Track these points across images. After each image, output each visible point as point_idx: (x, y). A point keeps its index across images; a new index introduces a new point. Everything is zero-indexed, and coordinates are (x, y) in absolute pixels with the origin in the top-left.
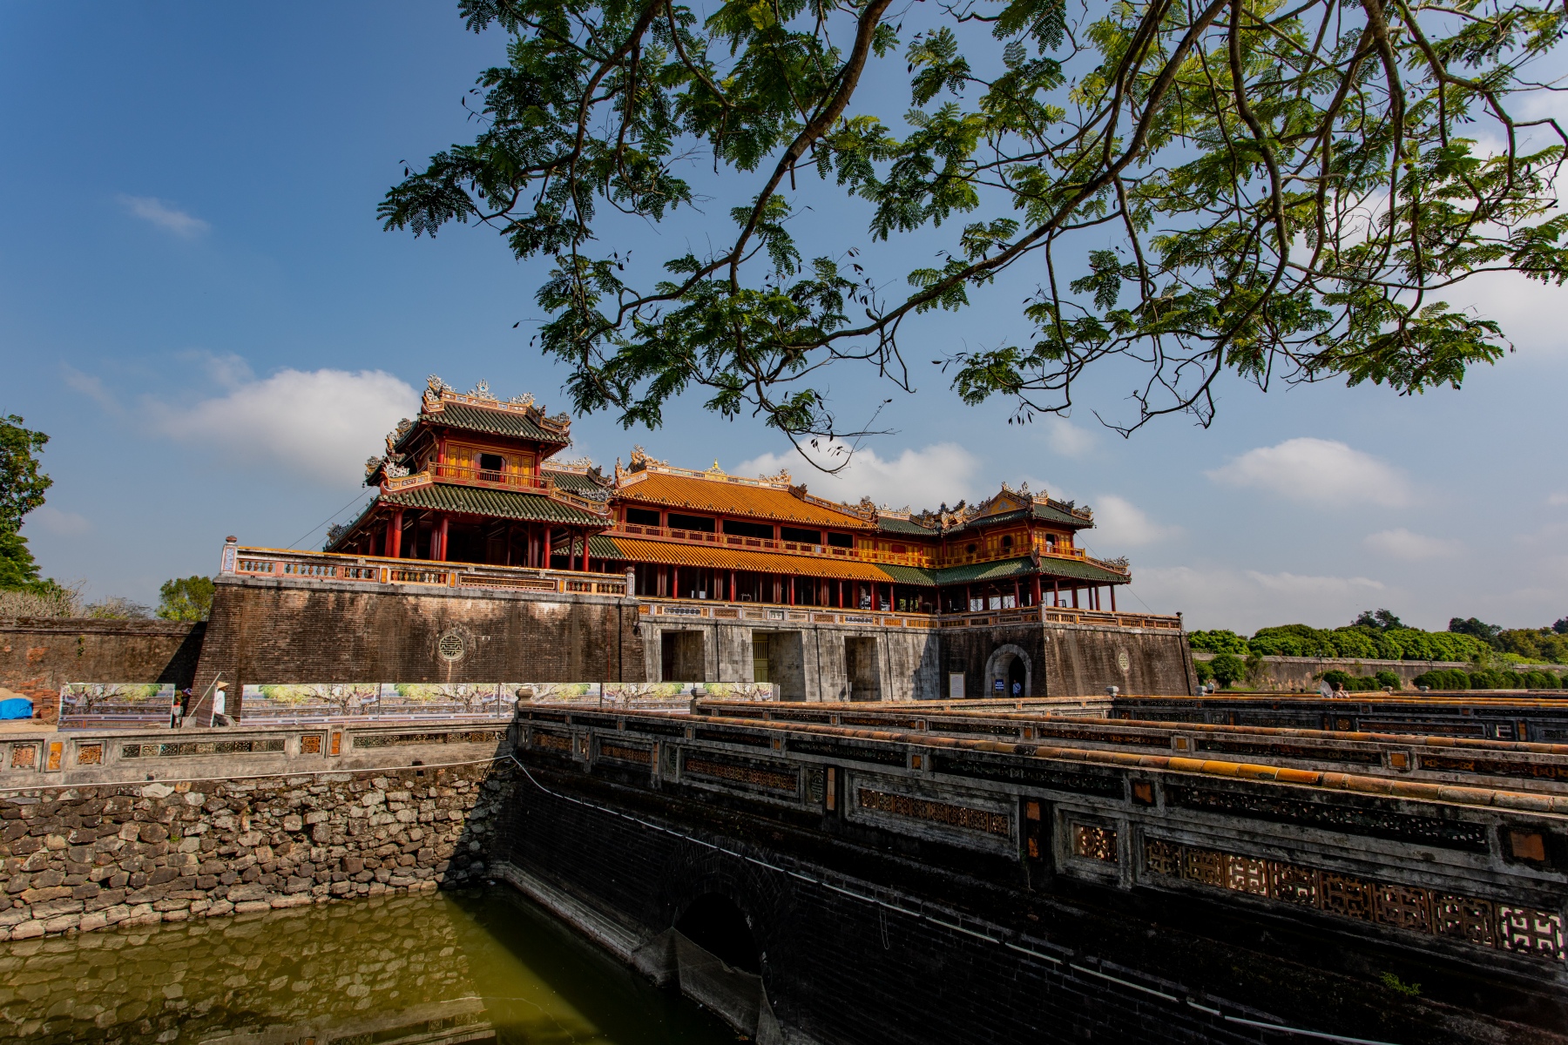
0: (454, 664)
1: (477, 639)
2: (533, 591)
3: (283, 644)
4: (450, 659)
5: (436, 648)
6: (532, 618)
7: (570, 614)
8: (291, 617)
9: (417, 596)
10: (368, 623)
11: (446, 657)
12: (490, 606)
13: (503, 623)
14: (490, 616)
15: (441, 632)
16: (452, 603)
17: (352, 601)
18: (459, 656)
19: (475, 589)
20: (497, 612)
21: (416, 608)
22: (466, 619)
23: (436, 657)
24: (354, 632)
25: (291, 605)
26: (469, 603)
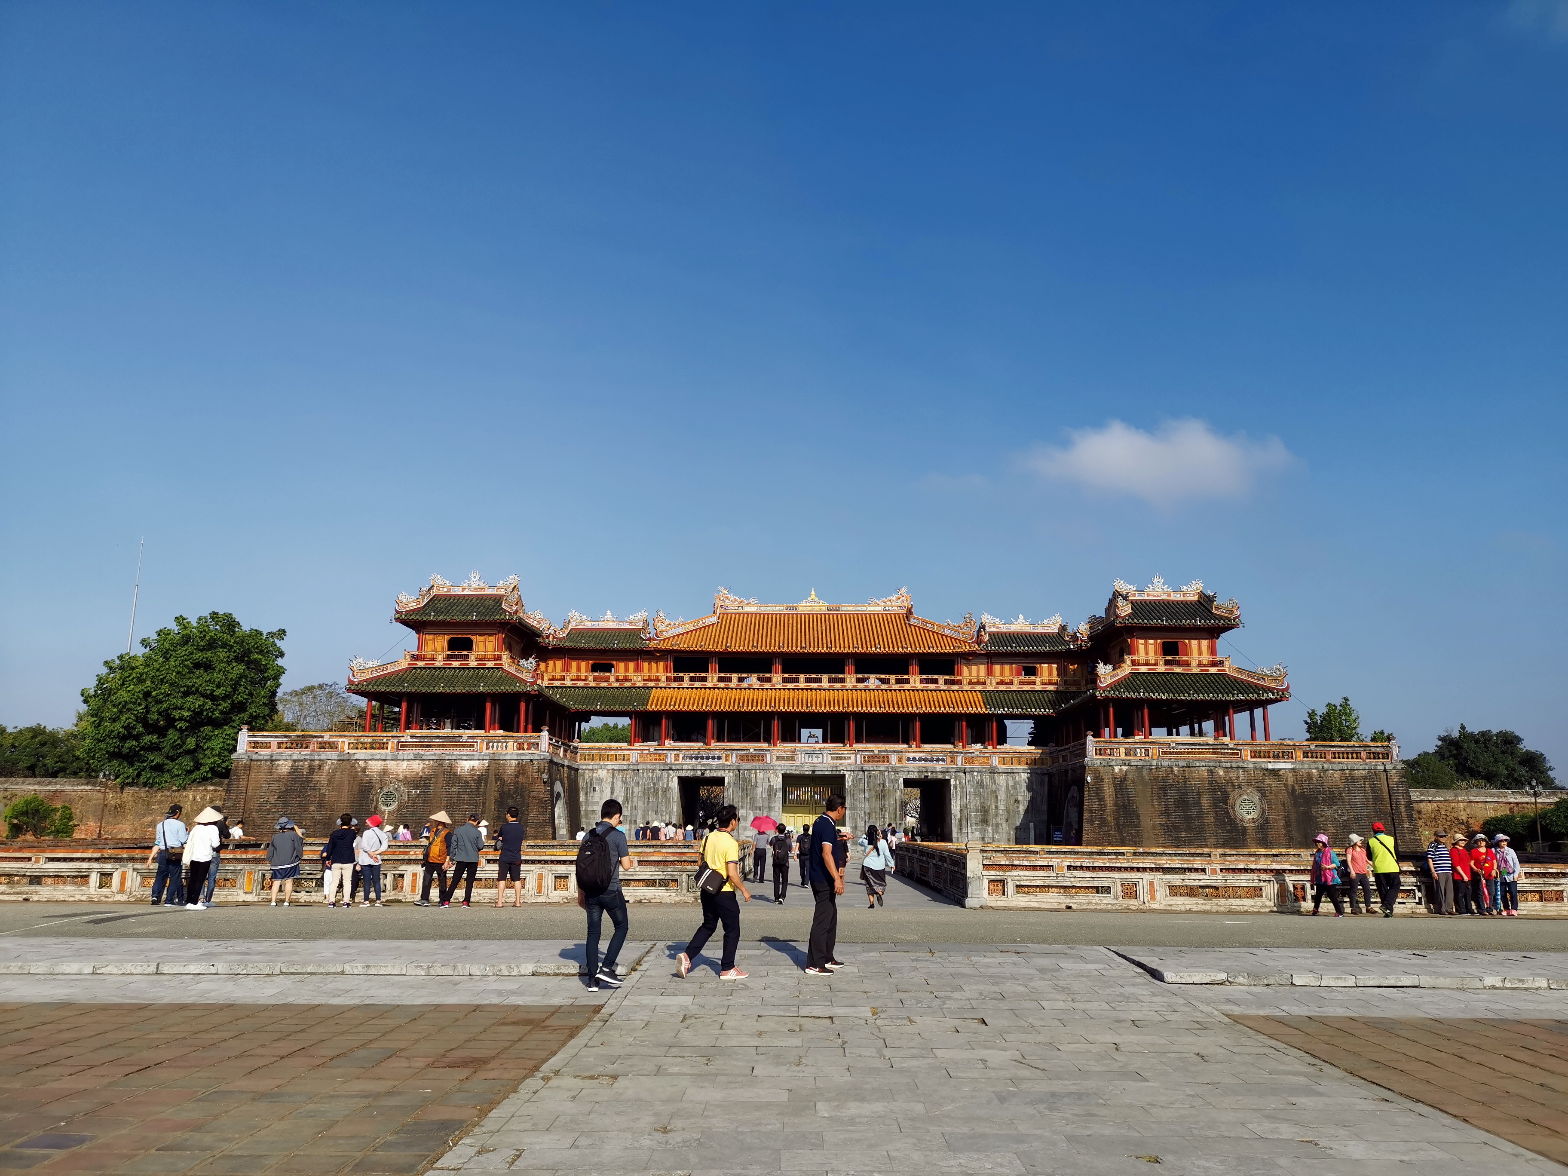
0: (389, 812)
1: (409, 794)
2: (457, 752)
3: (272, 800)
4: (387, 809)
5: (377, 801)
6: (455, 774)
7: (488, 770)
8: (278, 781)
9: (365, 761)
10: (330, 782)
11: (383, 808)
12: (421, 766)
13: (430, 779)
14: (421, 774)
15: (381, 788)
16: (392, 765)
17: (320, 766)
18: (394, 807)
19: (410, 752)
20: (426, 770)
21: (364, 770)
22: (401, 777)
23: (376, 808)
24: (320, 790)
25: (279, 771)
26: (405, 764)
